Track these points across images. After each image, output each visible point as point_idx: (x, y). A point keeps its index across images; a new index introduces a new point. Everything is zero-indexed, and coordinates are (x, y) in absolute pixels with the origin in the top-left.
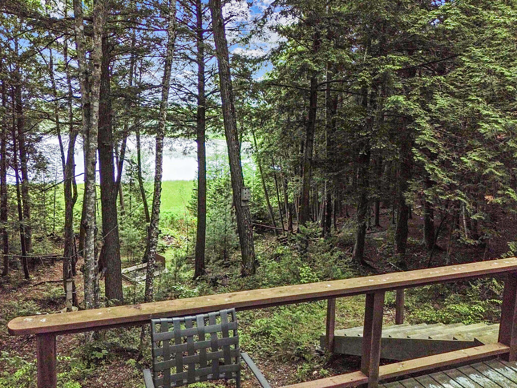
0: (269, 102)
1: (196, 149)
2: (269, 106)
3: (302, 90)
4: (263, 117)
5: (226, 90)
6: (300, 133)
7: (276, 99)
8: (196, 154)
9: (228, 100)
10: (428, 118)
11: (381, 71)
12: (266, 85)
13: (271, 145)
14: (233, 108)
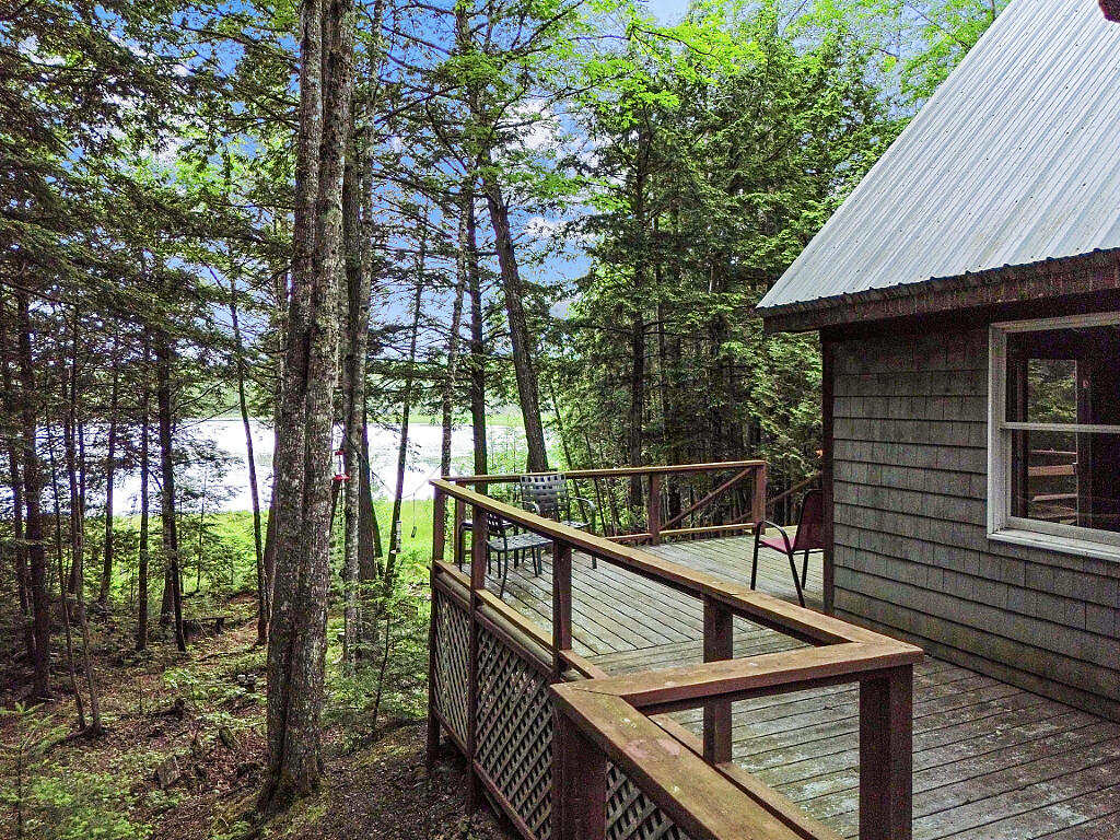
0: (578, 351)
1: (471, 422)
2: (578, 357)
3: (623, 332)
4: (570, 371)
5: (519, 335)
6: (622, 394)
7: (588, 347)
8: (471, 429)
9: (521, 347)
10: (766, 368)
11: (713, 312)
12: (573, 326)
13: (584, 417)
14: (529, 359)
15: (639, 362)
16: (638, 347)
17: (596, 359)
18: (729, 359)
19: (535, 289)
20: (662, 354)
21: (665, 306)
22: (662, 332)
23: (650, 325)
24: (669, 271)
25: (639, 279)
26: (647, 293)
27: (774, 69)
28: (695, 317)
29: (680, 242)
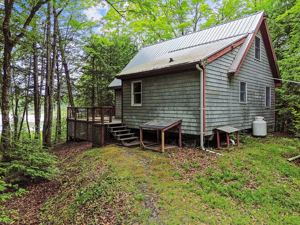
3: (90, 89)
5: (70, 88)
9: (70, 91)
15: (93, 94)
16: (93, 91)
17: (85, 94)
18: (109, 94)
19: (72, 79)
20: (98, 93)
21: (98, 84)
22: (98, 89)
23: (95, 87)
24: (99, 77)
25: (93, 79)
26: (95, 82)
27: (117, 46)
28: (104, 86)
29: (101, 73)
